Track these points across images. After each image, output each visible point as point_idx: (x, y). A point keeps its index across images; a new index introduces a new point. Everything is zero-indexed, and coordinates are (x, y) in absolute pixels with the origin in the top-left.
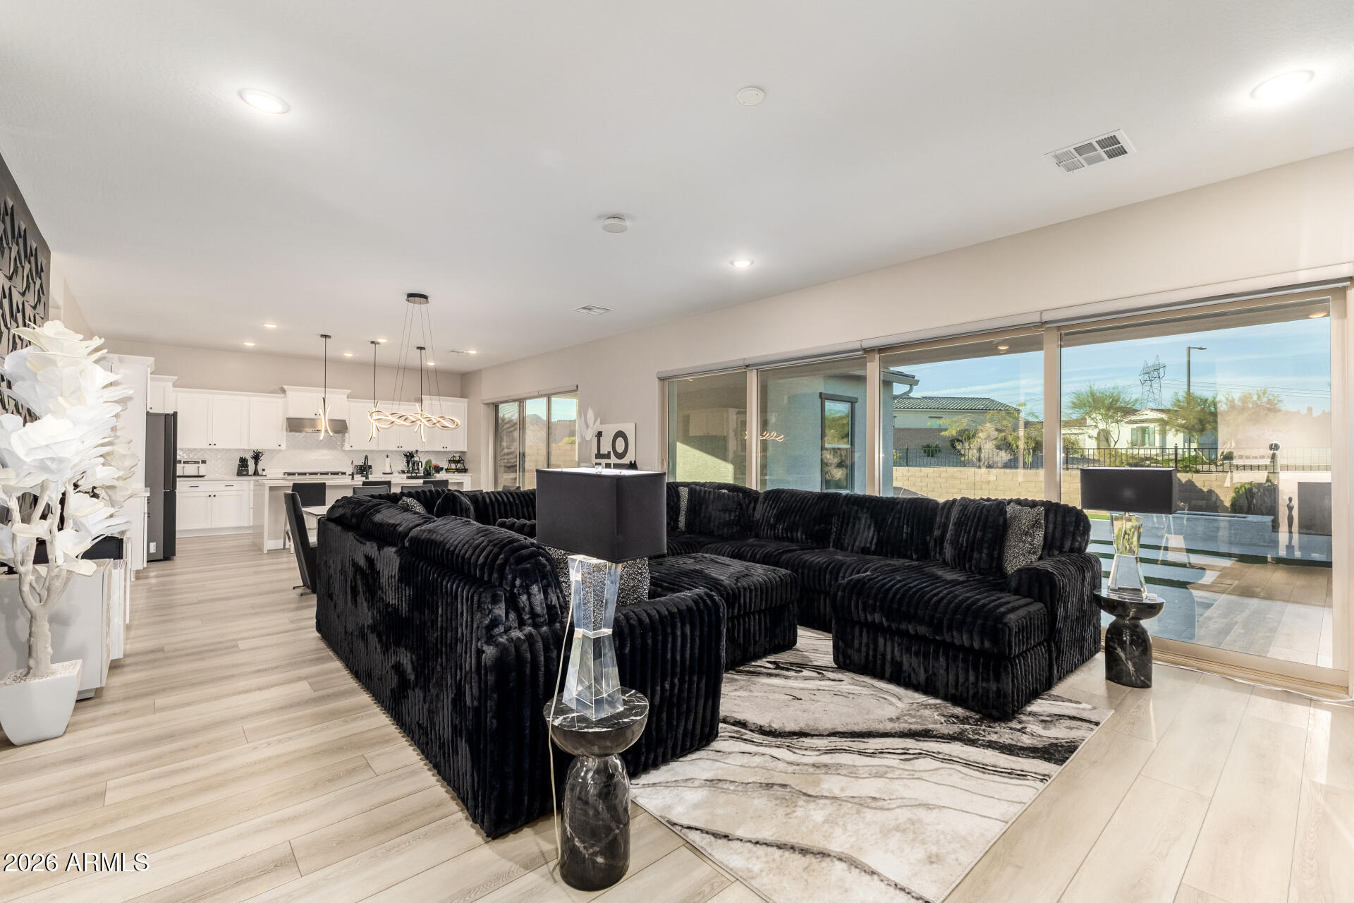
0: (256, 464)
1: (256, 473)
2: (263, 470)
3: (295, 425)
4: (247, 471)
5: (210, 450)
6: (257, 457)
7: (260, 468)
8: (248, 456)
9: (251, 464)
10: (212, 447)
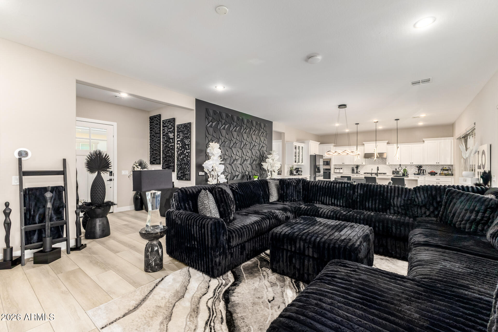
0: (357, 170)
1: (357, 173)
2: (359, 172)
3: (368, 156)
4: (354, 172)
5: (343, 165)
6: (357, 167)
7: (358, 171)
8: (354, 167)
9: (355, 169)
10: (343, 164)
